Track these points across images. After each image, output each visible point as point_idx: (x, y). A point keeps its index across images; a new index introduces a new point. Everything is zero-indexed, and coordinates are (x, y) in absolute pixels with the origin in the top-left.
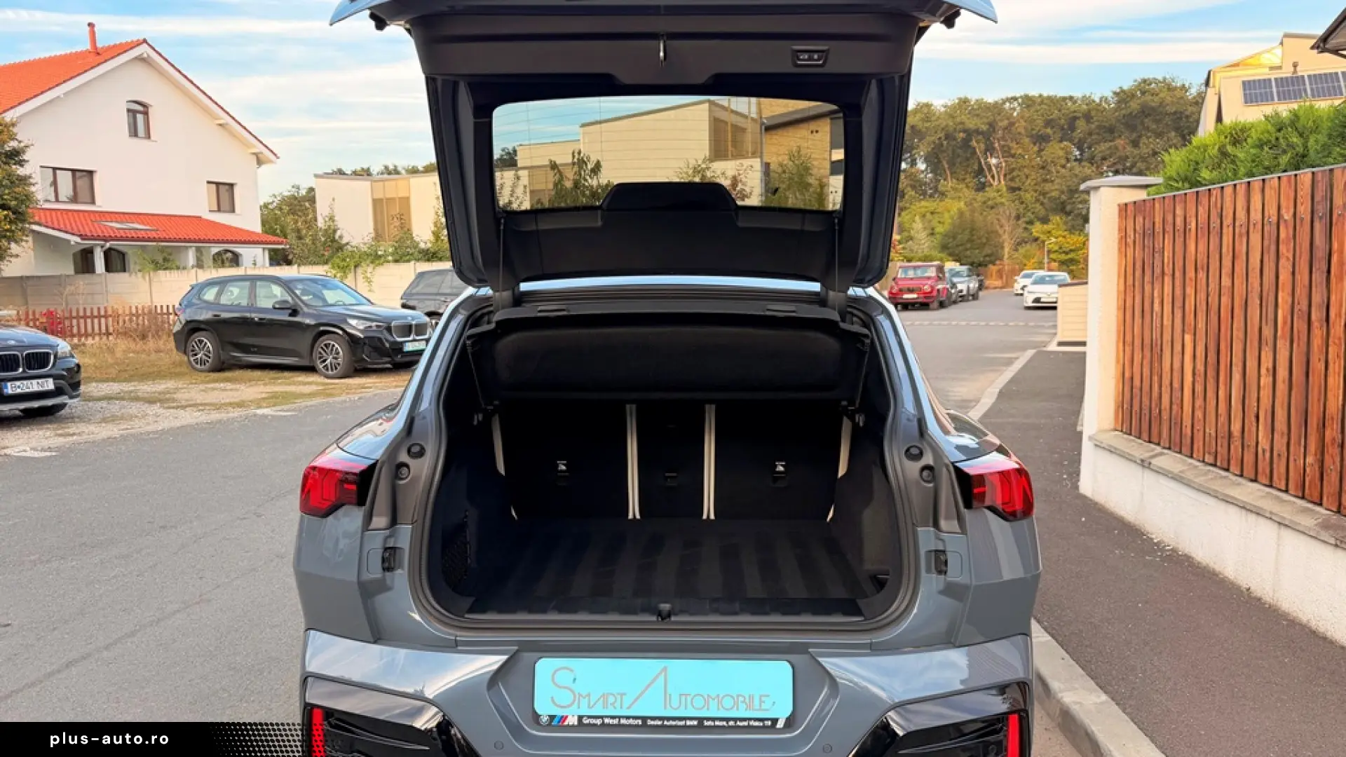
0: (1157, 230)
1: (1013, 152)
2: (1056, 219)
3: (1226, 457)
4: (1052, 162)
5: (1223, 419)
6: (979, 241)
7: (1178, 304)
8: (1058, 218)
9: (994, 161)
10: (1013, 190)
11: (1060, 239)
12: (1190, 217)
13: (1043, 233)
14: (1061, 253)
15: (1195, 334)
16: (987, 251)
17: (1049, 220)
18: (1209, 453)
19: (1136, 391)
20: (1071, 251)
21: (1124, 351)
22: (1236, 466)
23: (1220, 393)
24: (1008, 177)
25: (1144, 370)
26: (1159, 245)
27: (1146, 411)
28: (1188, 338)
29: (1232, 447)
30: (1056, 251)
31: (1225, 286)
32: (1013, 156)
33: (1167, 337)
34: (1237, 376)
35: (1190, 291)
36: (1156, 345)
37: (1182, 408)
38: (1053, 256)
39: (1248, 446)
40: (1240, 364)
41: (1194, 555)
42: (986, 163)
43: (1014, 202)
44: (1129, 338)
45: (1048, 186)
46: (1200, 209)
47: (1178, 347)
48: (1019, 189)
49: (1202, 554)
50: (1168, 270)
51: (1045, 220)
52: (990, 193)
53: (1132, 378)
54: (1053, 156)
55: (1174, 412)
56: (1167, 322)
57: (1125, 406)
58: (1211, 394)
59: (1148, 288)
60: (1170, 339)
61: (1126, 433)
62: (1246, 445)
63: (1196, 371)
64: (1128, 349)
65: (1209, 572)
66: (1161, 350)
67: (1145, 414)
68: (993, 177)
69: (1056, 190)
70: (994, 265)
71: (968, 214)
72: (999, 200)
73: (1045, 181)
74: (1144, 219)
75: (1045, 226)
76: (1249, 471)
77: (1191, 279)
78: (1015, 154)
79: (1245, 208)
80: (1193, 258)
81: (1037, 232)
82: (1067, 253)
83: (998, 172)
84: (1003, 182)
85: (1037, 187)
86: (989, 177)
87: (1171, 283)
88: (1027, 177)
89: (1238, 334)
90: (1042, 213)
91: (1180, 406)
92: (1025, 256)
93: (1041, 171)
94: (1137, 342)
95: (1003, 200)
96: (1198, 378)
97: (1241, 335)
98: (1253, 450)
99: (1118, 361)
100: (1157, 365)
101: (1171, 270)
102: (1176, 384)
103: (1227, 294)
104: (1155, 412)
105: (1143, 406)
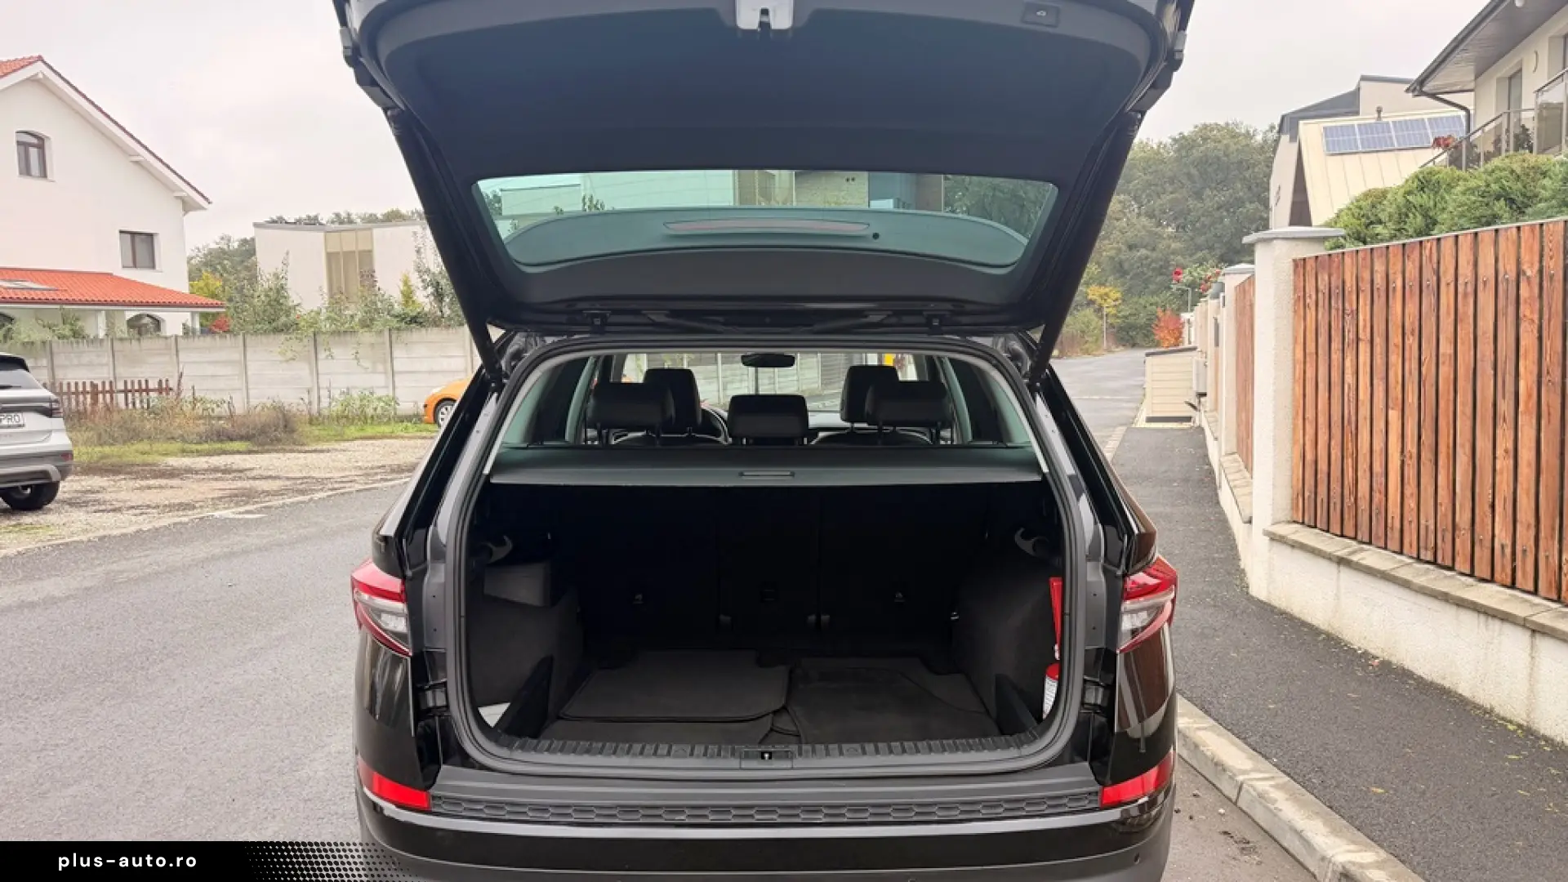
0: (1348, 285)
3: (1450, 555)
5: (1444, 508)
7: (1379, 375)
12: (1395, 273)
15: (1403, 409)
18: (1427, 550)
19: (1322, 476)
21: (1304, 429)
22: (1465, 564)
23: (1440, 476)
25: (1333, 452)
26: (1351, 305)
27: (1336, 499)
28: (1394, 415)
29: (1458, 542)
31: (1445, 356)
33: (1364, 411)
34: (1463, 459)
35: (1395, 359)
36: (1349, 424)
37: (1387, 495)
39: (1481, 540)
40: (1468, 445)
41: (1412, 669)
46: (1409, 264)
47: (1379, 425)
49: (1423, 667)
50: (1364, 335)
53: (1316, 460)
55: (1376, 500)
56: (1364, 395)
57: (1307, 493)
58: (1427, 479)
59: (1336, 356)
60: (1368, 413)
61: (1309, 526)
62: (1477, 539)
63: (1406, 453)
64: (1309, 427)
66: (1357, 427)
67: (1335, 503)
74: (1330, 276)
76: (1482, 570)
77: (1396, 346)
80: (1399, 319)
87: (1368, 350)
89: (1463, 409)
91: (1384, 495)
96: (1407, 461)
97: (1468, 410)
98: (1487, 546)
99: (1295, 442)
100: (1350, 446)
101: (1369, 335)
102: (1378, 468)
103: (1447, 363)
104: (1349, 501)
105: (1332, 493)
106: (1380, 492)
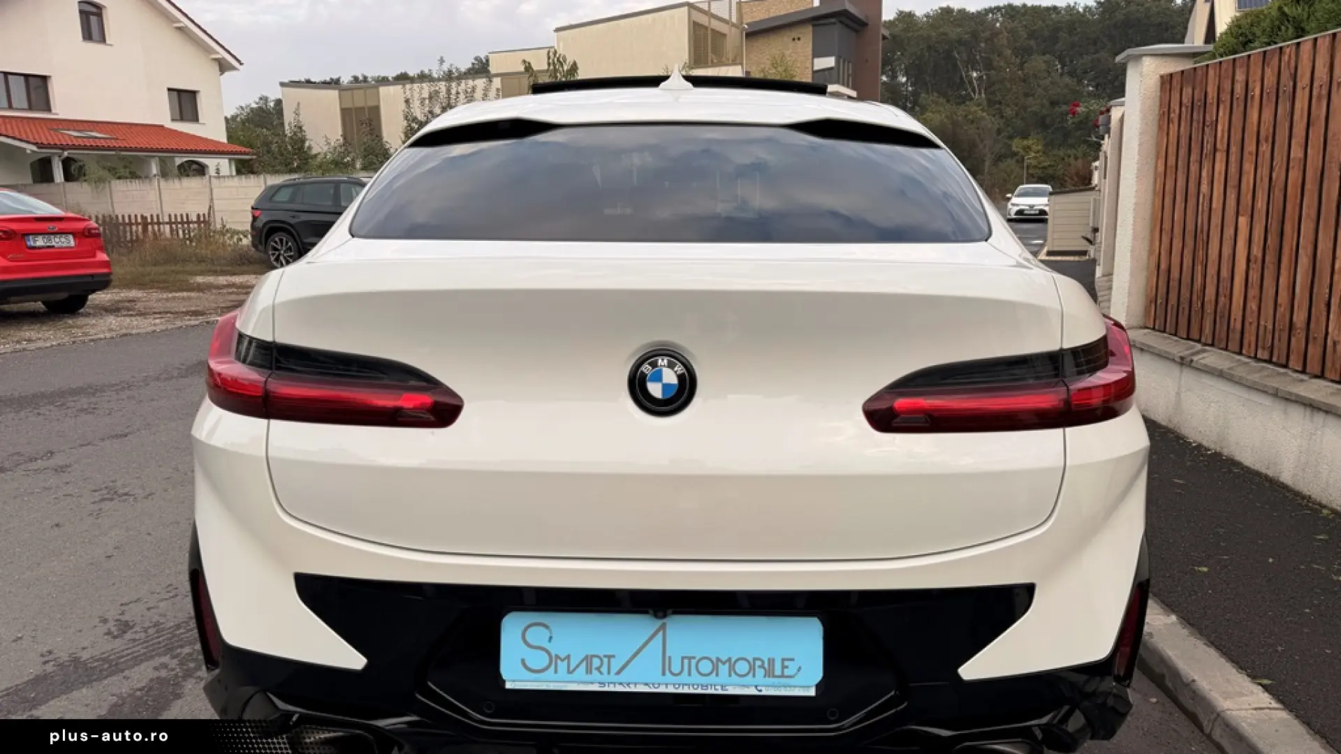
3: (1285, 352)
5: (1283, 309)
7: (1233, 181)
12: (1254, 81)
15: (1252, 216)
18: (1264, 349)
19: (1174, 284)
21: (1161, 238)
22: (1297, 361)
23: (1282, 281)
25: (1185, 259)
26: (1211, 116)
27: (1185, 304)
28: (1243, 220)
29: (1293, 340)
31: (1295, 158)
33: (1216, 220)
34: (1304, 260)
35: (1248, 168)
36: (1202, 231)
37: (1231, 296)
39: (1315, 338)
44: (1167, 225)
46: (1267, 72)
47: (1229, 232)
49: (1251, 458)
50: (1221, 145)
53: (1169, 271)
55: (1220, 304)
56: (1216, 204)
57: (1159, 301)
58: (1268, 282)
59: (1194, 167)
60: (1220, 221)
61: (1159, 331)
62: (1311, 337)
63: (1252, 257)
64: (1166, 239)
66: (1208, 238)
67: (1183, 308)
74: (1194, 89)
76: (1314, 365)
77: (1251, 153)
79: (1328, 65)
80: (1255, 130)
87: (1224, 160)
89: (1308, 212)
91: (1229, 294)
94: (1178, 231)
96: (1253, 265)
98: (1320, 342)
99: (1152, 252)
100: (1201, 253)
101: (1225, 146)
102: (1225, 273)
103: (1297, 167)
104: (1197, 305)
105: (1182, 299)
106: (1225, 296)
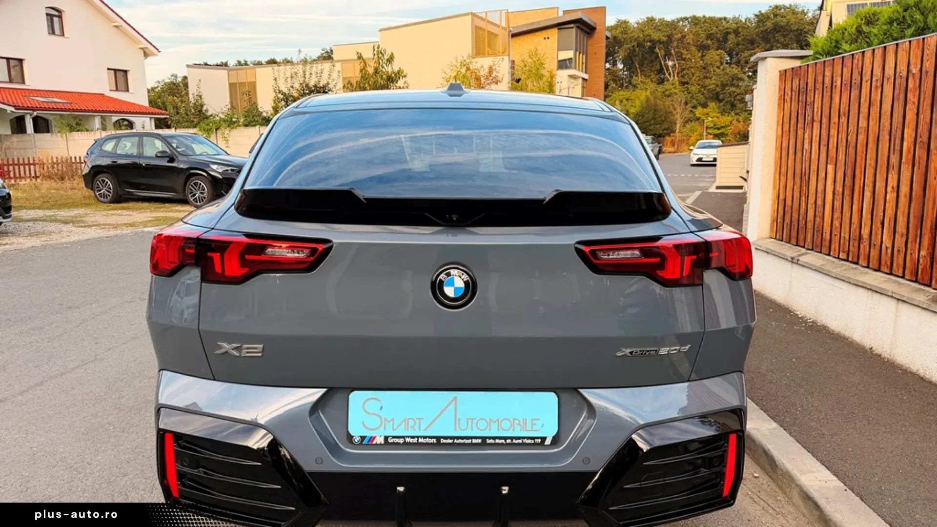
0: (809, 88)
1: (684, 56)
2: (712, 105)
3: (857, 254)
4: (711, 64)
5: (855, 226)
6: (660, 119)
7: (824, 142)
8: (714, 104)
9: (670, 63)
10: (683, 84)
11: (715, 119)
12: (837, 76)
13: (704, 115)
14: (715, 129)
15: (836, 165)
16: (665, 126)
17: (708, 105)
18: (844, 252)
19: (788, 209)
20: (722, 127)
21: (780, 180)
22: (864, 260)
23: (854, 207)
24: (680, 75)
25: (795, 193)
26: (810, 99)
27: (795, 223)
28: (830, 168)
29: (862, 246)
30: (712, 127)
31: (862, 127)
32: (684, 59)
33: (814, 167)
34: (868, 194)
35: (833, 132)
36: (805, 174)
37: (823, 219)
38: (710, 131)
39: (875, 245)
40: (871, 185)
41: (829, 325)
42: (665, 64)
43: (683, 92)
44: (783, 170)
45: (707, 82)
46: (845, 70)
47: (822, 175)
48: (687, 83)
49: (835, 324)
50: (817, 118)
51: (705, 106)
52: (667, 86)
53: (785, 200)
54: (712, 60)
55: (817, 223)
56: (814, 156)
57: (779, 220)
58: (846, 208)
59: (800, 132)
60: (816, 168)
61: (779, 240)
62: (872, 244)
63: (836, 192)
64: (783, 179)
65: (841, 337)
66: (809, 178)
67: (794, 225)
68: (670, 74)
69: (713, 84)
70: (670, 136)
71: (652, 99)
72: (673, 91)
73: (706, 77)
74: (800, 80)
75: (705, 110)
76: (874, 263)
77: (835, 123)
78: (685, 58)
79: (881, 67)
80: (837, 107)
81: (699, 114)
82: (719, 129)
83: (673, 71)
84: (676, 78)
85: (700, 82)
86: (667, 74)
87: (819, 127)
88: (693, 75)
89: (870, 162)
90: (703, 100)
91: (822, 218)
92: (691, 131)
93: (703, 70)
94: (790, 174)
95: (676, 91)
96: (837, 197)
97: (873, 163)
98: (878, 247)
99: (774, 188)
100: (805, 189)
101: (819, 117)
103: (863, 133)
104: (802, 221)
